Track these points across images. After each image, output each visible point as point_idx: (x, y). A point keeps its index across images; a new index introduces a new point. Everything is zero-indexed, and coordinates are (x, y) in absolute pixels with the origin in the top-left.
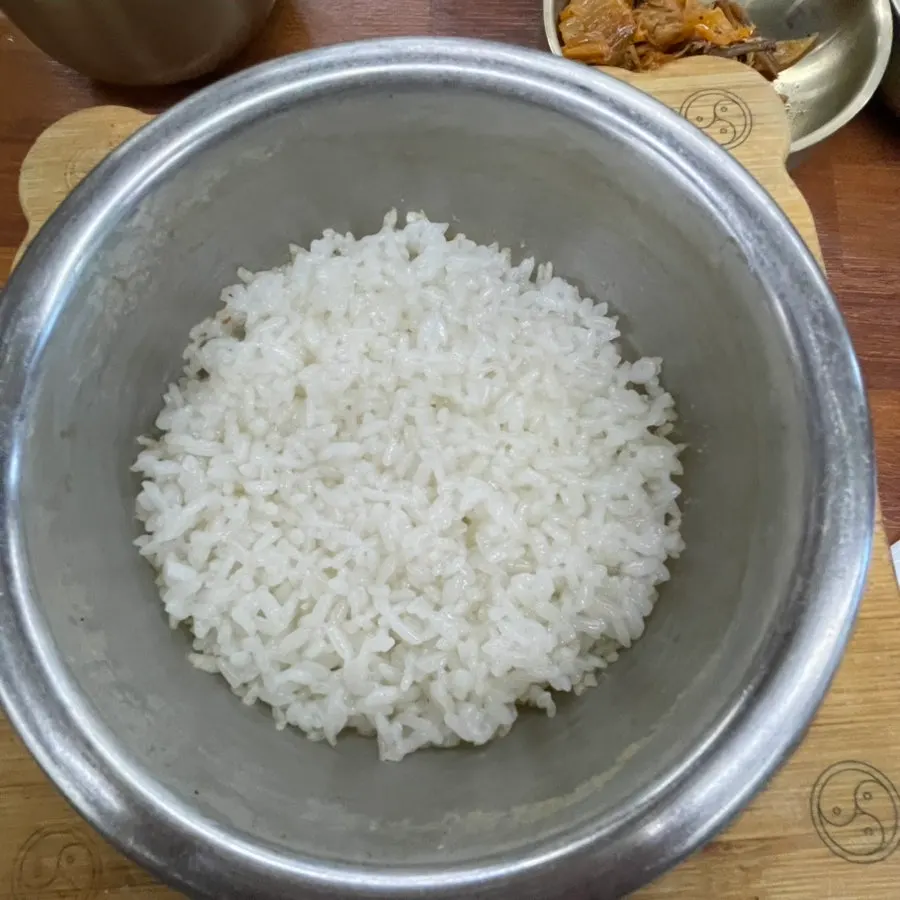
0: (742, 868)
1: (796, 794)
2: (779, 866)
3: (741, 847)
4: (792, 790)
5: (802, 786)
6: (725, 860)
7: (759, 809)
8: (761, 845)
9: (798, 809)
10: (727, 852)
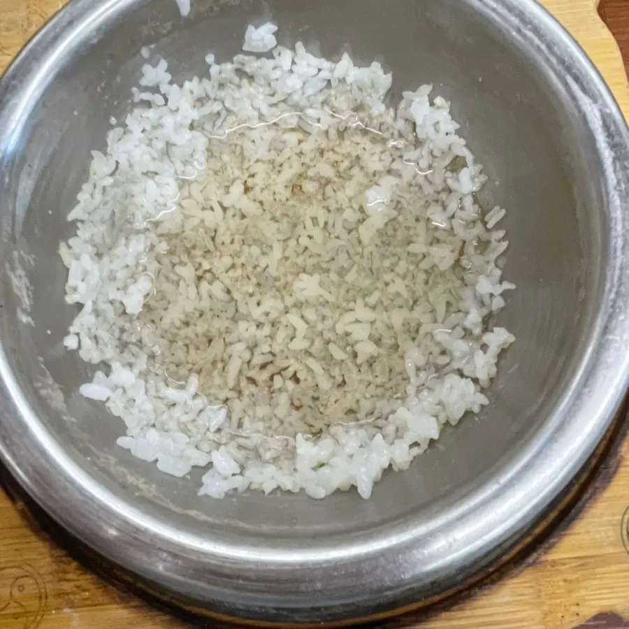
0: (565, 581)
1: (609, 521)
2: (597, 578)
3: (564, 564)
4: (605, 518)
5: (614, 515)
6: (551, 575)
7: (578, 534)
8: (579, 562)
9: (611, 533)
10: (553, 569)
